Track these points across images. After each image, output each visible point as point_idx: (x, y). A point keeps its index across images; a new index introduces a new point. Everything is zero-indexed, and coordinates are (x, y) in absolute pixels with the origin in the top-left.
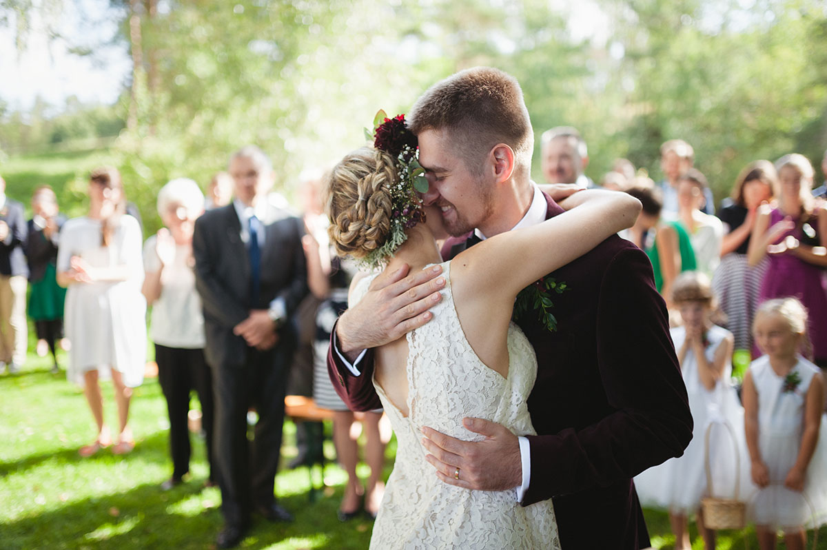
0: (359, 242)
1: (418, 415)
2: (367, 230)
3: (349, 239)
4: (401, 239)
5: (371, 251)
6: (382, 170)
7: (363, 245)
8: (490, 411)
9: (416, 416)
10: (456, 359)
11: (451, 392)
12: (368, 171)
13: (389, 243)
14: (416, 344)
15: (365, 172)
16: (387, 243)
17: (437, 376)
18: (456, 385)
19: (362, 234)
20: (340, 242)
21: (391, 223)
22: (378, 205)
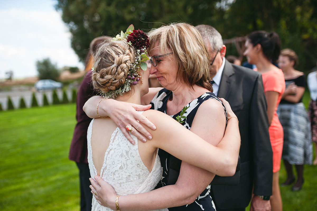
0: (107, 85)
1: (104, 176)
2: (113, 80)
3: (103, 82)
4: (128, 89)
5: (111, 90)
6: (128, 54)
7: (109, 87)
8: (138, 185)
9: (103, 176)
10: (130, 157)
11: (122, 171)
12: (122, 54)
13: (122, 90)
14: (113, 144)
15: (121, 53)
16: (120, 88)
17: (118, 162)
18: (126, 169)
19: (110, 82)
20: (98, 82)
21: (126, 81)
22: (123, 70)
